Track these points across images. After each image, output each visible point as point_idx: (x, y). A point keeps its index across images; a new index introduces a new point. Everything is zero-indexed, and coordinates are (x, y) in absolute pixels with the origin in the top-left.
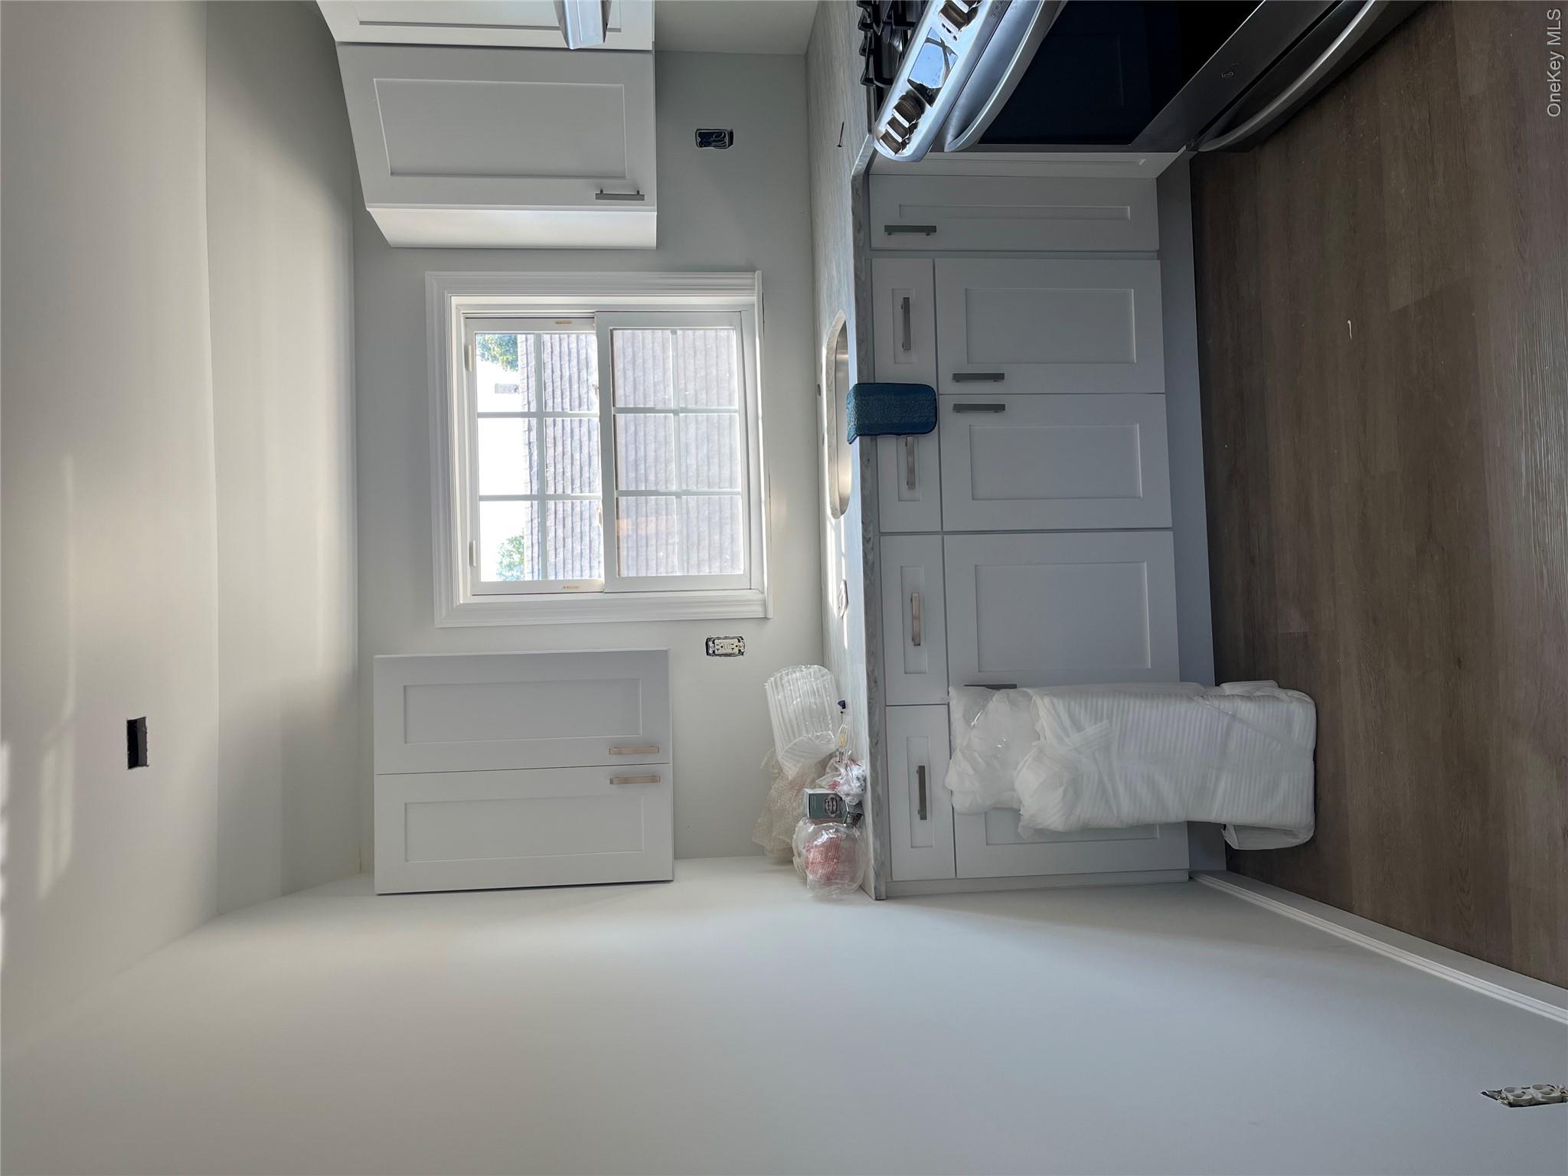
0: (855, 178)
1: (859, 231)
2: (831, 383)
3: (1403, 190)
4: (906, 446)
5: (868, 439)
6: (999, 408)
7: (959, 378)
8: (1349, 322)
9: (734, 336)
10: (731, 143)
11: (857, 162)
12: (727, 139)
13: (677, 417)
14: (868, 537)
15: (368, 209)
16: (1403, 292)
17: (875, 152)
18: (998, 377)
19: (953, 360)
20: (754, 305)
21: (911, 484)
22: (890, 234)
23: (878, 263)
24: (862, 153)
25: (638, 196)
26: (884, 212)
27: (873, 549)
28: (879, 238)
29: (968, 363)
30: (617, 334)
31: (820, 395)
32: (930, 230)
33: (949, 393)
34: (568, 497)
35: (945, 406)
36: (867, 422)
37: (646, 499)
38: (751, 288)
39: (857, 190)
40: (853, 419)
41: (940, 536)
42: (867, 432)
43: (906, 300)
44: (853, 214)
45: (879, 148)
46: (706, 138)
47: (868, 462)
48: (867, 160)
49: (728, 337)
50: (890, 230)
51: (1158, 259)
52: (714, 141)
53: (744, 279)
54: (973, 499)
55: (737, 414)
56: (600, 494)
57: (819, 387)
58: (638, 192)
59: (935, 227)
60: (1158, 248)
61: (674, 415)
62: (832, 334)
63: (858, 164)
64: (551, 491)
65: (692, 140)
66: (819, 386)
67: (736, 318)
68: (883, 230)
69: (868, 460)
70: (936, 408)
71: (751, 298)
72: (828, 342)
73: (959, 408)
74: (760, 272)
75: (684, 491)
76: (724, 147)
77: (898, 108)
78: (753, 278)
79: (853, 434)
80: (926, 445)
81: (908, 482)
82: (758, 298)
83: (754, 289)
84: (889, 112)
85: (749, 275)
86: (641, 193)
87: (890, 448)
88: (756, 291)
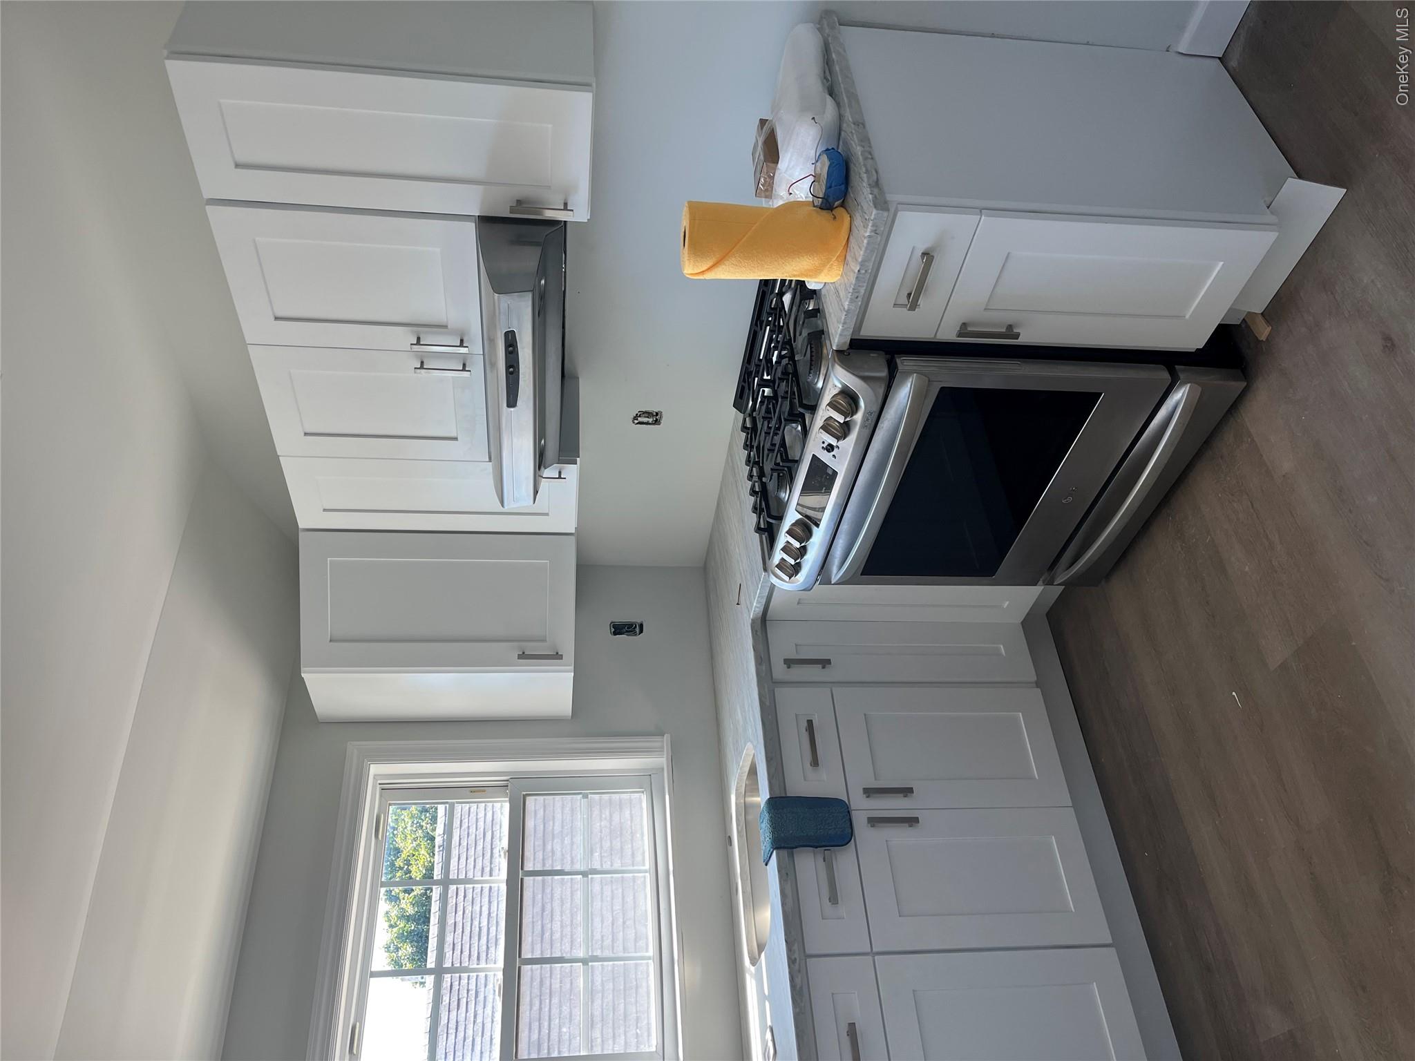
0: (753, 621)
1: (760, 664)
2: (742, 828)
3: (1247, 569)
4: (824, 861)
5: (784, 853)
6: (912, 821)
7: (869, 792)
8: (1234, 693)
9: (644, 798)
10: (641, 631)
11: (755, 604)
12: (638, 630)
13: (586, 879)
14: (793, 958)
15: (303, 675)
16: (1277, 650)
17: (773, 587)
18: (907, 791)
19: (861, 777)
20: (663, 769)
21: (834, 899)
22: (789, 667)
23: (782, 693)
24: (759, 594)
25: (558, 656)
26: (782, 647)
27: (799, 971)
28: (779, 670)
29: (876, 779)
30: (530, 800)
31: (731, 845)
32: (825, 663)
33: (862, 808)
34: (466, 970)
35: (859, 820)
36: (782, 835)
37: (551, 967)
38: (661, 749)
39: (756, 631)
40: (768, 834)
41: (870, 958)
42: (783, 845)
43: (810, 723)
44: (754, 650)
45: (774, 580)
46: (619, 629)
47: (787, 876)
48: (764, 601)
49: (640, 799)
50: (789, 663)
51: (1037, 687)
52: (627, 631)
53: (655, 742)
54: (900, 916)
55: (647, 874)
56: (501, 964)
57: (730, 839)
58: (557, 653)
59: (830, 660)
60: (1036, 679)
61: (583, 877)
62: (740, 780)
63: (754, 607)
64: (447, 964)
65: (607, 630)
66: (729, 837)
67: (646, 780)
68: (783, 663)
69: (787, 874)
70: (850, 820)
71: (660, 761)
72: (737, 787)
73: (874, 821)
74: (669, 735)
75: (592, 956)
76: (635, 634)
77: (789, 532)
78: (663, 741)
79: (768, 849)
80: (844, 860)
81: (830, 899)
82: (667, 759)
83: (663, 751)
84: (783, 539)
85: (658, 738)
86: (560, 653)
87: (808, 863)
88: (665, 753)
